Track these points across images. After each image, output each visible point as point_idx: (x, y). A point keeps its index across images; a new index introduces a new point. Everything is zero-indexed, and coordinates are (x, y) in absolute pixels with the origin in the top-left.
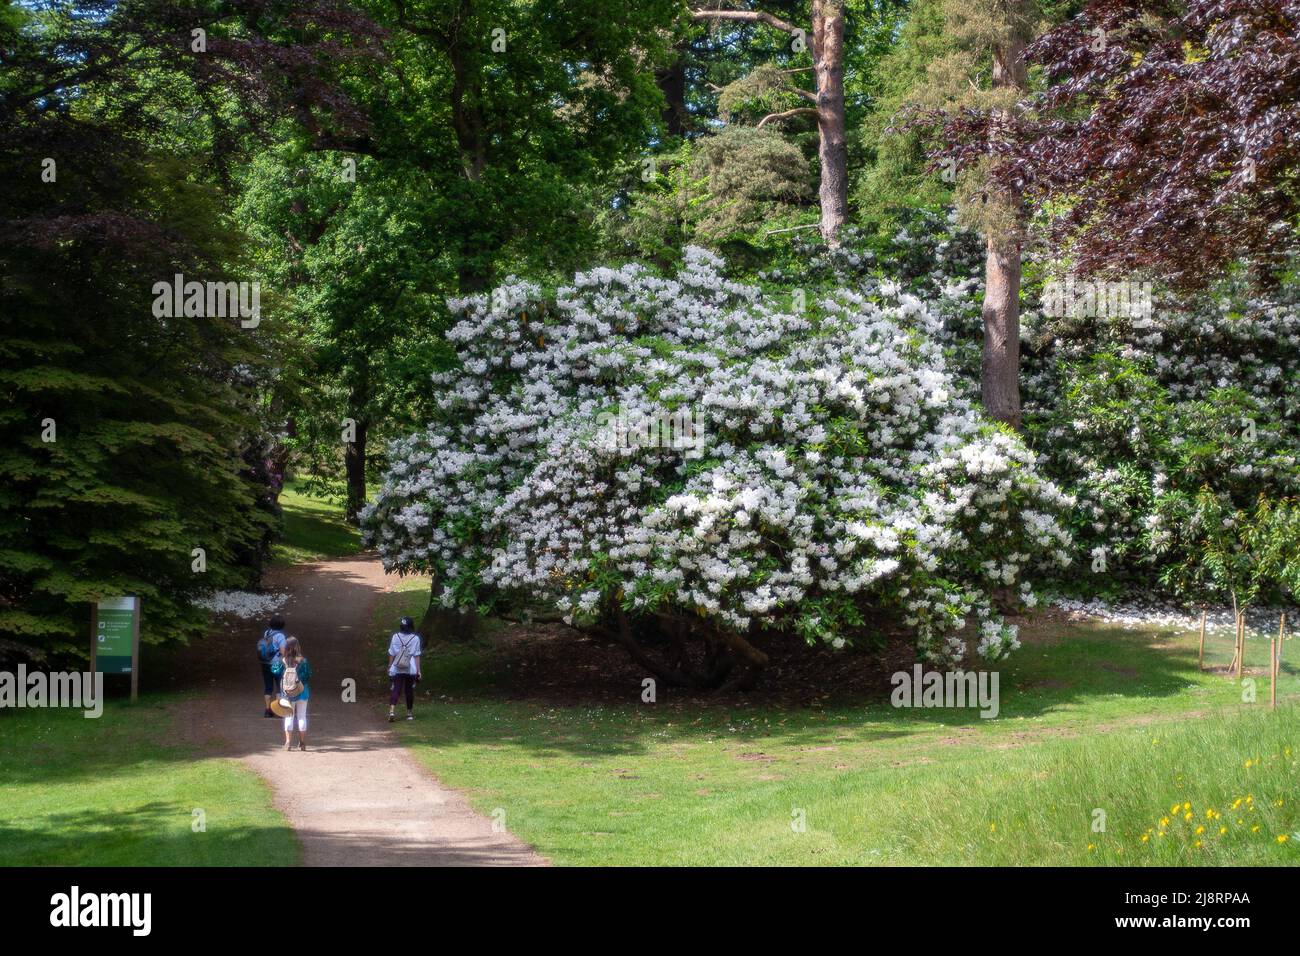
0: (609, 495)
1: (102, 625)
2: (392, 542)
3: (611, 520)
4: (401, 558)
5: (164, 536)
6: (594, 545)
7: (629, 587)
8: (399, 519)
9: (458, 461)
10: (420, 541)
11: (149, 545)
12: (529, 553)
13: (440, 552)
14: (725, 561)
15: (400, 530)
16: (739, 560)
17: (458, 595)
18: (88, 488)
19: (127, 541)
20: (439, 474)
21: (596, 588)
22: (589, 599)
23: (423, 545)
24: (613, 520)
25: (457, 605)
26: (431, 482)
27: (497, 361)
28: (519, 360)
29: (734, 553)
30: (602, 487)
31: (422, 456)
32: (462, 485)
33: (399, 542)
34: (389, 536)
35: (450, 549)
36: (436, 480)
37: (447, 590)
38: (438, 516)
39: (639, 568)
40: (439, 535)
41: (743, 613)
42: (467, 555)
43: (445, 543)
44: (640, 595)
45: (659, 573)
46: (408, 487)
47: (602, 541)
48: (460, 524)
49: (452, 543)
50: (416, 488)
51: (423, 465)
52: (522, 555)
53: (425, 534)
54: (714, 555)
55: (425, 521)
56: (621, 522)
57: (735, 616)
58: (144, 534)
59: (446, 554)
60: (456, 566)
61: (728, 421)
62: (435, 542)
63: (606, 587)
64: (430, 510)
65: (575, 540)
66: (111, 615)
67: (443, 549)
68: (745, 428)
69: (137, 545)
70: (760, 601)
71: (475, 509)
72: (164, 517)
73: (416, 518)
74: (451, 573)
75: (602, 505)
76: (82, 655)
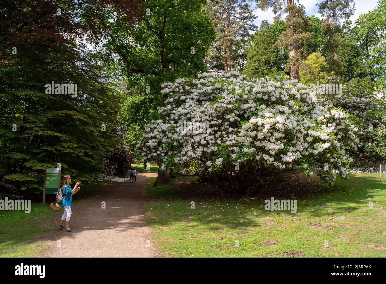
0: (222, 125)
1: (48, 178)
2: (146, 152)
3: (224, 133)
4: (149, 157)
5: (68, 147)
6: (219, 141)
7: (234, 156)
8: (148, 144)
9: (165, 127)
10: (154, 151)
11: (63, 150)
12: (193, 147)
13: (161, 154)
14: (274, 143)
15: (149, 148)
16: (279, 142)
17: (167, 166)
18: (41, 130)
19: (56, 149)
20: (160, 130)
21: (221, 157)
22: (219, 162)
23: (156, 152)
24: (225, 132)
25: (166, 170)
26: (157, 133)
27: (177, 98)
28: (183, 98)
29: (277, 140)
30: (220, 121)
31: (155, 125)
32: (167, 133)
33: (148, 152)
34: (145, 150)
35: (164, 153)
36: (160, 132)
37: (163, 165)
38: (160, 143)
39: (237, 149)
40: (160, 149)
41: (283, 163)
42: (170, 154)
43: (162, 151)
44: (239, 158)
45: (246, 150)
46: (151, 135)
47: (222, 140)
48: (167, 144)
49: (165, 151)
50: (153, 135)
51: (155, 128)
52: (191, 148)
53: (156, 148)
54: (269, 141)
55: (156, 144)
56: (227, 133)
57: (280, 164)
58: (62, 147)
59: (163, 154)
60: (166, 157)
61: (264, 96)
62: (159, 151)
63: (226, 156)
64: (157, 141)
65: (212, 140)
66: (51, 174)
67: (161, 153)
68: (269, 99)
69: (59, 150)
70: (290, 157)
71: (171, 140)
72: (70, 142)
73: (153, 143)
74: (164, 160)
75: (219, 128)
76: (40, 188)
